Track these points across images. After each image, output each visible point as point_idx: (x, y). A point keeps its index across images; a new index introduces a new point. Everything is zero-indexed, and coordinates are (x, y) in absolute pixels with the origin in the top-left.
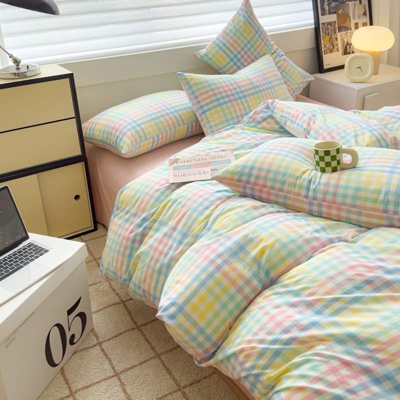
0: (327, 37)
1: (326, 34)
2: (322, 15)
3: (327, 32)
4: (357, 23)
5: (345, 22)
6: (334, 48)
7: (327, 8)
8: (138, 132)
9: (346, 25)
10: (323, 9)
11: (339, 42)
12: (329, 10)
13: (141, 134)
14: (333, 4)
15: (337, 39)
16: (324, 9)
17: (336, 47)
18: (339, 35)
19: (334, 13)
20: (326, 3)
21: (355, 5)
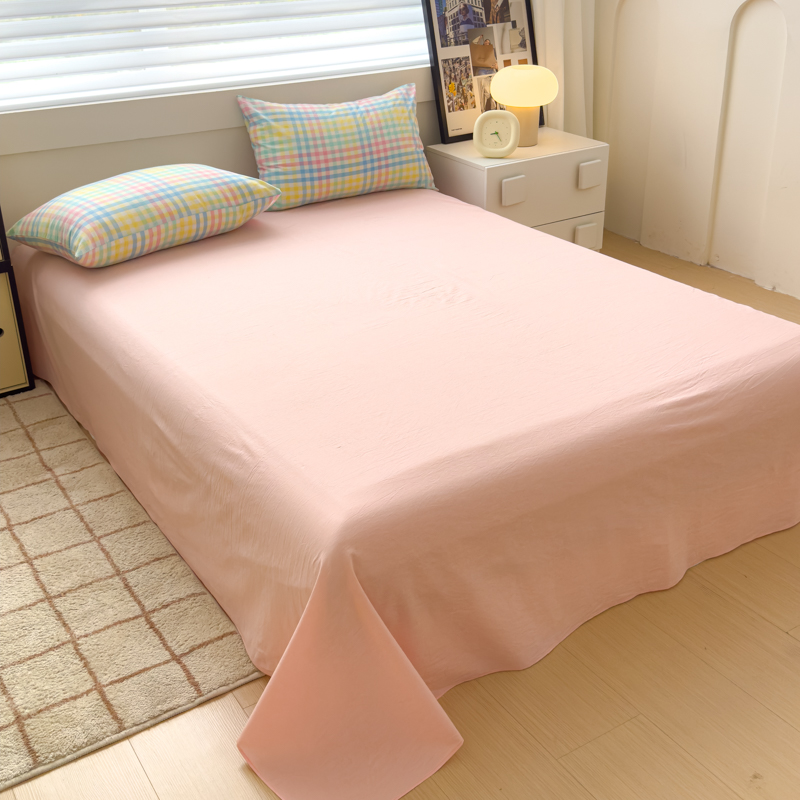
0: (453, 82)
1: (450, 77)
2: (442, 46)
3: (453, 75)
4: (509, 61)
5: (485, 59)
6: (466, 101)
7: (451, 34)
8: (105, 225)
9: (488, 63)
10: (444, 36)
11: (476, 91)
12: (455, 38)
13: (111, 227)
14: (463, 28)
15: (471, 87)
16: (446, 36)
17: (470, 101)
18: (475, 80)
19: (465, 43)
20: (449, 26)
21: (504, 30)
